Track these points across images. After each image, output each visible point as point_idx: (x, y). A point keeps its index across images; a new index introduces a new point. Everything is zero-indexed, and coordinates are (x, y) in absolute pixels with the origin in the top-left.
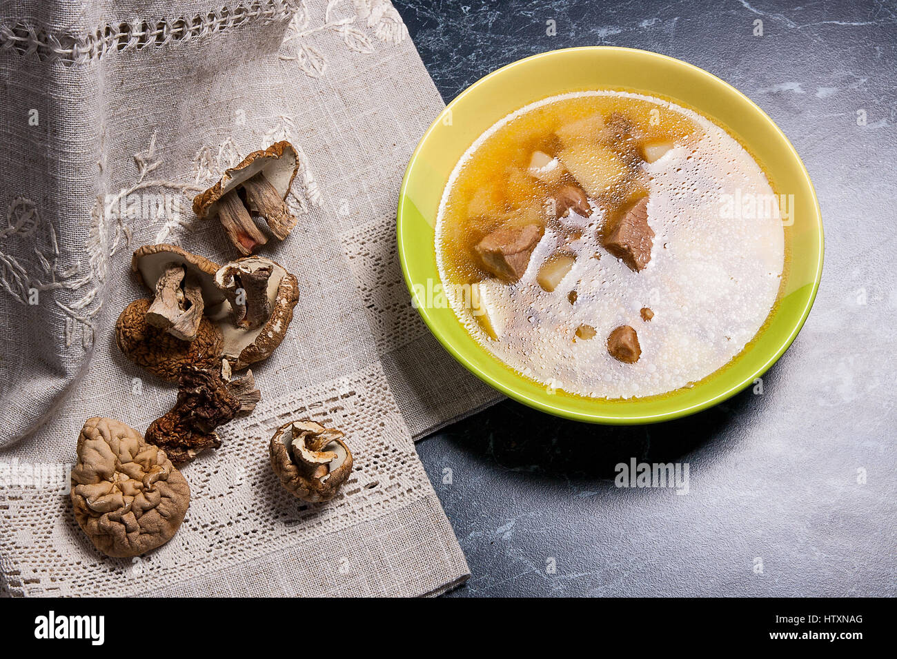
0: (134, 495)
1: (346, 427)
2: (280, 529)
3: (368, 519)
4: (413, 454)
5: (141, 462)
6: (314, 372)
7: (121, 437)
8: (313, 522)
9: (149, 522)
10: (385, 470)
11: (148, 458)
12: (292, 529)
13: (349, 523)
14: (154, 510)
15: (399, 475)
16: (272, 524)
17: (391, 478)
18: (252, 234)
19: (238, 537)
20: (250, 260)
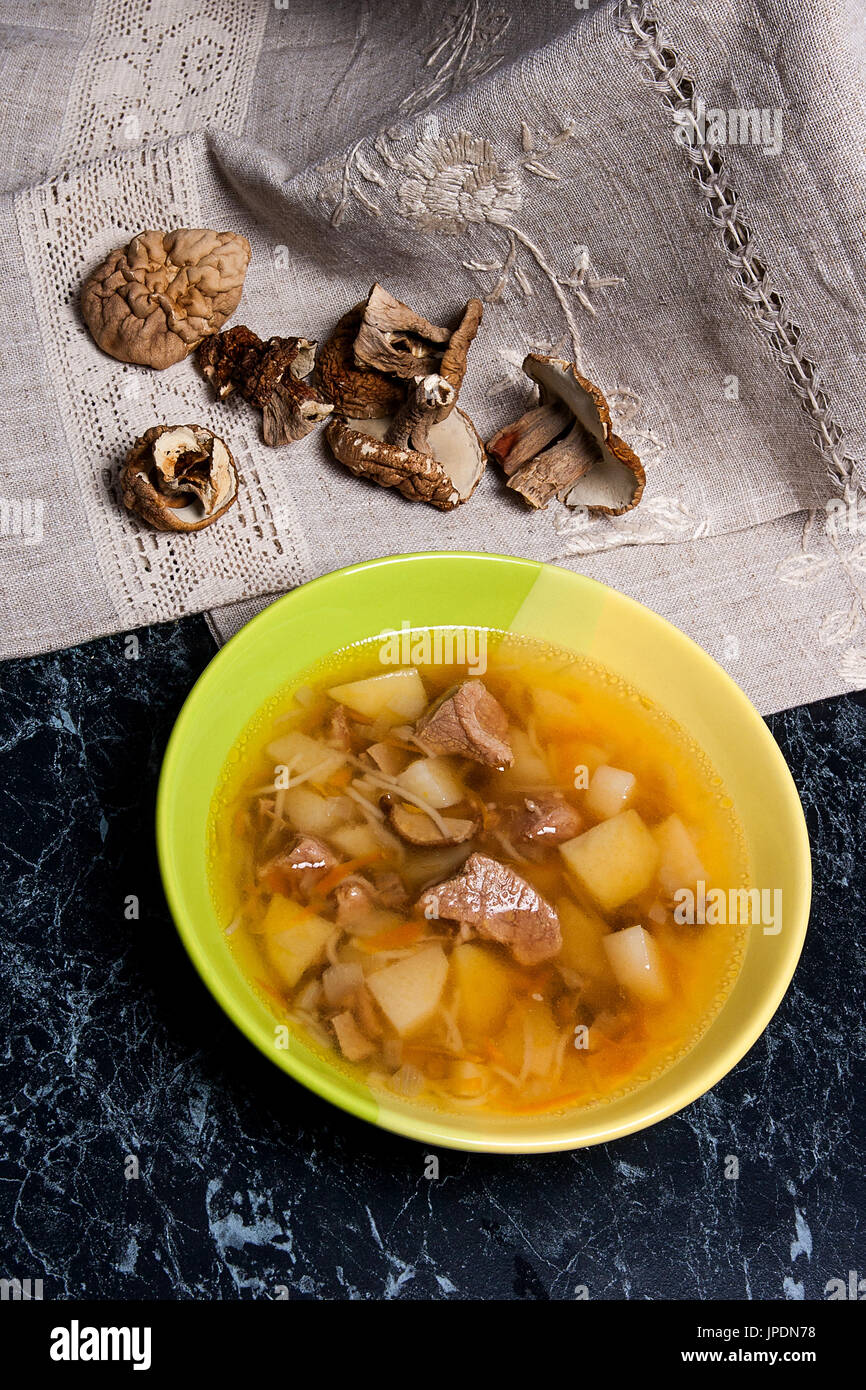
0: (146, 284)
1: (233, 541)
2: (100, 463)
3: (98, 554)
4: (182, 608)
5: (190, 294)
6: (318, 517)
7: (219, 268)
8: (104, 498)
9: (114, 304)
10: (165, 580)
11: (193, 301)
12: (99, 476)
13: (97, 536)
14: (128, 310)
15: (156, 593)
16: (109, 456)
17: (154, 585)
18: (515, 451)
19: (97, 421)
20: (480, 453)
